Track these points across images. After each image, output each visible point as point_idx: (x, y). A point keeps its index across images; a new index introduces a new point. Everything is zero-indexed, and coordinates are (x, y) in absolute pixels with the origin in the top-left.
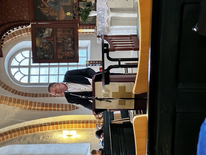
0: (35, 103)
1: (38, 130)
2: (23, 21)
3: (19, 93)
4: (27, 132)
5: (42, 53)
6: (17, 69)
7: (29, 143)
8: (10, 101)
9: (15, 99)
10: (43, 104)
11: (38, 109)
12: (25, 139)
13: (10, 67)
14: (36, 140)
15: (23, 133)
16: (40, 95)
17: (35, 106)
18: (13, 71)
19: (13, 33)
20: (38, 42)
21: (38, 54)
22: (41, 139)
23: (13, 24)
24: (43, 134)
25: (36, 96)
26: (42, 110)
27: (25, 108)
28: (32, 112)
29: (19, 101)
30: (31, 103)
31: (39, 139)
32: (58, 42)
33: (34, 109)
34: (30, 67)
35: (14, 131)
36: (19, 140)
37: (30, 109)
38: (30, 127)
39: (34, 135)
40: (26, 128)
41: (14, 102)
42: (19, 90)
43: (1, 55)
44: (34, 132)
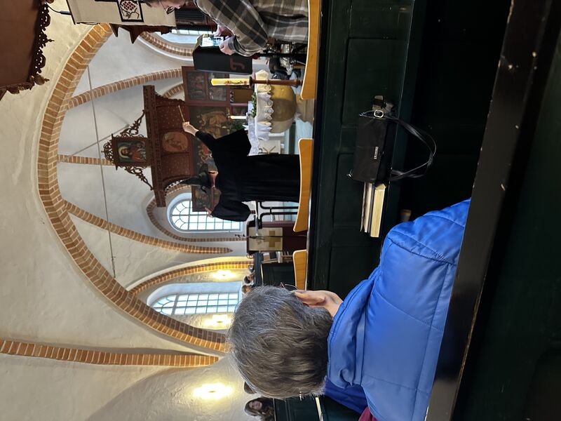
0: (194, 247)
1: (196, 271)
2: (184, 175)
3: (180, 239)
4: (186, 273)
5: (201, 204)
6: (178, 217)
7: (188, 282)
8: (172, 245)
9: (176, 244)
10: (201, 248)
11: (196, 253)
12: (184, 279)
13: (171, 215)
14: (194, 280)
15: (183, 273)
16: (198, 240)
17: (194, 249)
18: (174, 219)
19: (175, 186)
20: (197, 194)
21: (197, 204)
22: (199, 278)
23: (175, 178)
24: (200, 274)
25: (195, 240)
26: (200, 253)
27: (185, 252)
28: (191, 255)
29: (179, 246)
30: (190, 247)
31: (197, 278)
32: (216, 194)
33: (193, 252)
34: (189, 215)
35: (174, 272)
36: (180, 280)
37: (189, 252)
38: (189, 268)
39: (193, 275)
40: (185, 269)
41: (175, 246)
42: (180, 236)
43: (164, 205)
44: (193, 272)
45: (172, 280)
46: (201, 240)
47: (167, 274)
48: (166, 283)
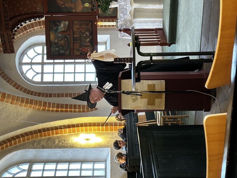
0: (50, 103)
1: (53, 133)
2: (36, 13)
3: (32, 93)
4: (41, 136)
5: (57, 49)
6: (29, 67)
7: (43, 147)
8: (22, 101)
9: (27, 99)
10: (58, 105)
11: (52, 111)
12: (39, 143)
13: (21, 64)
14: (51, 144)
15: (37, 137)
16: (55, 95)
17: (49, 107)
18: (25, 68)
19: (25, 27)
20: (52, 37)
21: (53, 49)
22: (57, 143)
24: (58, 137)
25: (50, 96)
26: (57, 111)
27: (38, 110)
28: (46, 114)
29: (31, 102)
30: (45, 103)
31: (54, 143)
32: (75, 36)
33: (49, 111)
34: (43, 64)
35: (26, 134)
36: (33, 144)
37: (44, 110)
38: (44, 130)
39: (49, 139)
40: (40, 131)
41: (27, 102)
42: (32, 90)
43: (12, 51)
44: (49, 135)
45: (24, 144)
46: (58, 96)
47: (18, 137)
48: (17, 148)
